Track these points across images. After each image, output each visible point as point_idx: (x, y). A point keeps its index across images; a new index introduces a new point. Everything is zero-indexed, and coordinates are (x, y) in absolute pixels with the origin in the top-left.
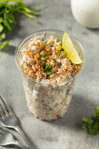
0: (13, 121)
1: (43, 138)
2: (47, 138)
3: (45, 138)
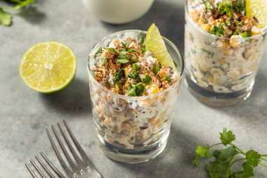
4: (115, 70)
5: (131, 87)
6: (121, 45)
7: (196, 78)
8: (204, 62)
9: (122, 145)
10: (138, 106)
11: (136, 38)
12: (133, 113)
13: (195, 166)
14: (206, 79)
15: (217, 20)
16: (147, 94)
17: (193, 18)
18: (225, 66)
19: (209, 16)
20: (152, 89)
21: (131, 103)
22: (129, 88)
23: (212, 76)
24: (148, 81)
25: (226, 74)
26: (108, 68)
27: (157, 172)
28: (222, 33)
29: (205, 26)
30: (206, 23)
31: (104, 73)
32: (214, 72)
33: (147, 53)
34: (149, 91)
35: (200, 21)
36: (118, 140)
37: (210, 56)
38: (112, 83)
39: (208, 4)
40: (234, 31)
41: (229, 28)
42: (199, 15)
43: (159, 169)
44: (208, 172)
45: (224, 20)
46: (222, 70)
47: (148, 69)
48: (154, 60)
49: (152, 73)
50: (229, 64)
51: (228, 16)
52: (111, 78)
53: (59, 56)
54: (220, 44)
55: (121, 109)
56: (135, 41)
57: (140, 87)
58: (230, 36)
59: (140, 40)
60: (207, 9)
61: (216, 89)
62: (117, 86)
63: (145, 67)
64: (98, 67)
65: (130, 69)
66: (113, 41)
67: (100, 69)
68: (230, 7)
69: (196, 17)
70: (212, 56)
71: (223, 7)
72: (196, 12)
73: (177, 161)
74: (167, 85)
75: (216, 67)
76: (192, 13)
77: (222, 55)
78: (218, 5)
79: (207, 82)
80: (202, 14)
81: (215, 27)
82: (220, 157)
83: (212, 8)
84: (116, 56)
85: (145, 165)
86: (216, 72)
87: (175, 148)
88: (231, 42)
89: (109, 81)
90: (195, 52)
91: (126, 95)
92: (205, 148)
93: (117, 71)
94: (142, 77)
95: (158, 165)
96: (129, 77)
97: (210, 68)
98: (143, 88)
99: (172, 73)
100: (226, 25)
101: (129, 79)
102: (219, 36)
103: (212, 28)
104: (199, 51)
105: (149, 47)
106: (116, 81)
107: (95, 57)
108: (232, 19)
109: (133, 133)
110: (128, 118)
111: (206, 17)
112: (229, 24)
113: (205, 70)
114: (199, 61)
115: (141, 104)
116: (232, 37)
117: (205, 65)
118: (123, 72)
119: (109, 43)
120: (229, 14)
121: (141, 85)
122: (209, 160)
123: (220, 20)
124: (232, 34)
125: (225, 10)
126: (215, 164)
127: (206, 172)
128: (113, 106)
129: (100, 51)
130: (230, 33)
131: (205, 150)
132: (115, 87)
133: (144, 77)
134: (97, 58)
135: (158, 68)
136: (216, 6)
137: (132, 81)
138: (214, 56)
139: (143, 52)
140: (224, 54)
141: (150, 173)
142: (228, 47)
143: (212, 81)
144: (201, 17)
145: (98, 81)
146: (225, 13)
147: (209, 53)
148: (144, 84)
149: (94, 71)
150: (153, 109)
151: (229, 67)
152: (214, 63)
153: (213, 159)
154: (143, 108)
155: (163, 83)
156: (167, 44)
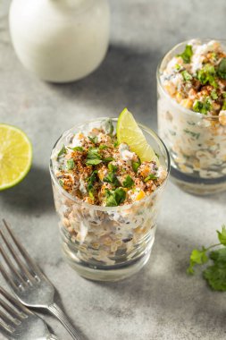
0: (44, 294)
1: (101, 309)
2: (110, 309)
3: (105, 309)
4: (86, 175)
5: (110, 194)
6: (88, 140)
7: (177, 164)
8: (188, 145)
9: (101, 261)
10: (121, 216)
11: (104, 128)
12: (115, 225)
13: (191, 274)
14: (190, 163)
15: (199, 94)
16: (130, 201)
17: (169, 93)
18: (214, 148)
19: (189, 89)
20: (136, 194)
21: (113, 215)
22: (107, 195)
23: (199, 161)
24: (130, 184)
25: (215, 156)
26: (77, 172)
27: (146, 288)
28: (207, 109)
29: (186, 102)
30: (186, 97)
31: (73, 179)
32: (200, 156)
33: (121, 146)
34: (132, 197)
35: (178, 95)
36: (95, 257)
37: (195, 138)
38: (85, 191)
39: (187, 74)
40: (221, 104)
41: (216, 102)
42: (176, 89)
43: (148, 284)
44: (207, 280)
45: (209, 93)
46: (210, 152)
47: (128, 169)
48: (131, 155)
49: (132, 173)
50: (218, 145)
51: (213, 87)
52: (83, 185)
53: (9, 143)
54: (208, 124)
55: (99, 222)
56: (102, 131)
57: (120, 194)
58: (217, 112)
59: (109, 130)
60: (185, 80)
61: (203, 174)
62: (91, 194)
63: (124, 167)
64: (63, 172)
65: (106, 171)
66: (77, 136)
67: (66, 175)
68: (212, 74)
69: (173, 91)
70: (197, 138)
71: (205, 75)
72: (172, 84)
73: (167, 271)
74: (154, 187)
75: (202, 150)
76: (167, 87)
77: (210, 136)
78: (197, 72)
79: (192, 167)
80: (179, 87)
81: (199, 103)
82: (219, 259)
83: (191, 77)
84: (85, 156)
85: (129, 281)
86: (203, 155)
87: (162, 254)
88: (220, 119)
89: (80, 189)
90: (175, 134)
91: (104, 205)
92: (201, 252)
93: (89, 175)
94: (122, 179)
95: (145, 279)
96: (105, 181)
97: (195, 152)
98: (124, 193)
99: (156, 169)
100: (212, 98)
101: (105, 183)
102: (206, 114)
103: (195, 104)
104: (179, 132)
105: (122, 138)
106: (88, 188)
107: (58, 159)
108: (218, 90)
109: (114, 248)
110: (108, 231)
111: (185, 90)
112: (216, 97)
113: (189, 154)
114: (181, 145)
115: (124, 214)
116: (221, 113)
117: (189, 149)
118: (96, 175)
119: (72, 138)
120: (213, 83)
121: (121, 190)
122: (206, 265)
123: (204, 92)
124: (221, 109)
125: (208, 78)
126: (214, 269)
127: (205, 281)
128: (89, 219)
129: (63, 151)
130: (218, 107)
131: (201, 254)
132: (88, 195)
133: (124, 180)
134: (61, 161)
135: (137, 165)
136: (195, 75)
137: (109, 186)
138: (200, 138)
139: (116, 145)
140: (213, 135)
141: (137, 291)
142: (217, 125)
143: (198, 166)
144: (179, 90)
145: (67, 190)
146: (208, 83)
147: (193, 134)
148: (125, 189)
149: (60, 177)
150: (139, 218)
151: (219, 148)
152: (200, 145)
153: (210, 263)
154: (126, 218)
155: (148, 184)
156: (145, 133)
